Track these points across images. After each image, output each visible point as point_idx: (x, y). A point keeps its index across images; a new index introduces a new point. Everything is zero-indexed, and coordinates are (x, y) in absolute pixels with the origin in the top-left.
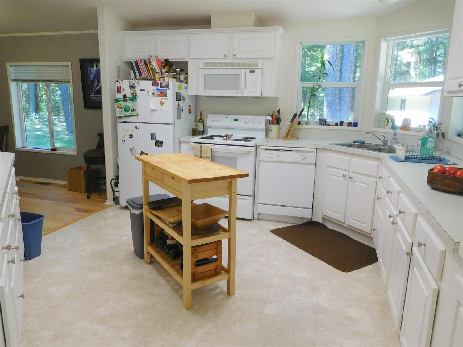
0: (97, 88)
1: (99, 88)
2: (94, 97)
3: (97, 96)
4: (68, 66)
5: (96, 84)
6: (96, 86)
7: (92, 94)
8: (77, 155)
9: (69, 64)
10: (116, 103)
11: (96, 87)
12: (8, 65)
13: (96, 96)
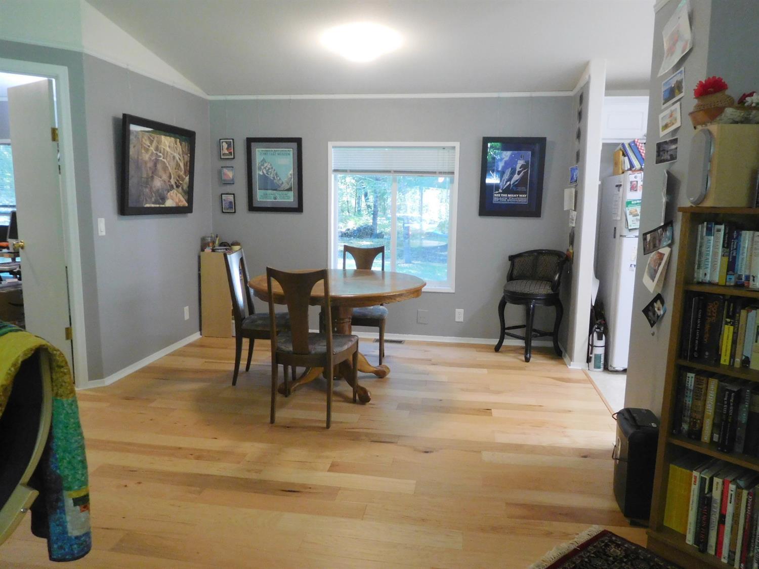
0: (509, 183)
1: (512, 183)
2: (499, 198)
3: (506, 195)
4: (454, 148)
5: (507, 178)
6: (505, 180)
7: (497, 192)
8: (454, 292)
9: (457, 144)
10: (627, 208)
11: (506, 182)
12: (330, 144)
13: (504, 195)
